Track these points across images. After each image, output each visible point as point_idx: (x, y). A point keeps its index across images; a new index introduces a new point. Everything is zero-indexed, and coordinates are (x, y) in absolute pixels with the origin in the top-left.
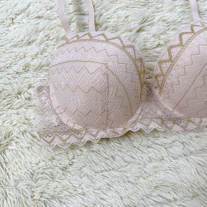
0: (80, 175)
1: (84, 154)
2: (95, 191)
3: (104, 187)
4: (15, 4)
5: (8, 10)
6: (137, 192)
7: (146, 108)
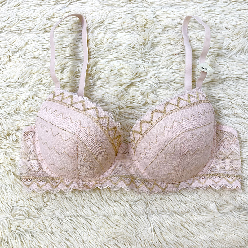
0: (52, 216)
1: (58, 199)
2: (62, 232)
3: (70, 230)
4: (14, 40)
5: (6, 45)
6: (97, 239)
7: (120, 166)
